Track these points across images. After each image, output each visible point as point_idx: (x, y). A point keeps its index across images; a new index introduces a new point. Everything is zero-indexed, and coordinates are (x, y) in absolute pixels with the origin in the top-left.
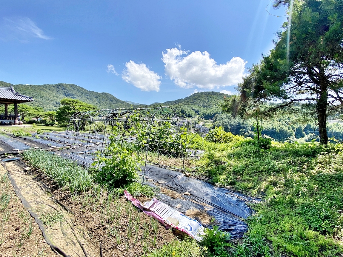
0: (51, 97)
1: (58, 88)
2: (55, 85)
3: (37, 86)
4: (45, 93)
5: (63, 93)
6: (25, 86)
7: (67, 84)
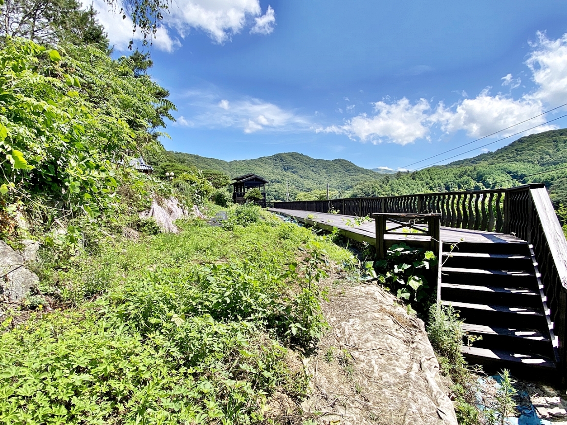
0: (266, 173)
1: (276, 160)
2: (272, 156)
3: (252, 160)
4: (260, 169)
5: (281, 167)
6: (239, 162)
7: (287, 153)
